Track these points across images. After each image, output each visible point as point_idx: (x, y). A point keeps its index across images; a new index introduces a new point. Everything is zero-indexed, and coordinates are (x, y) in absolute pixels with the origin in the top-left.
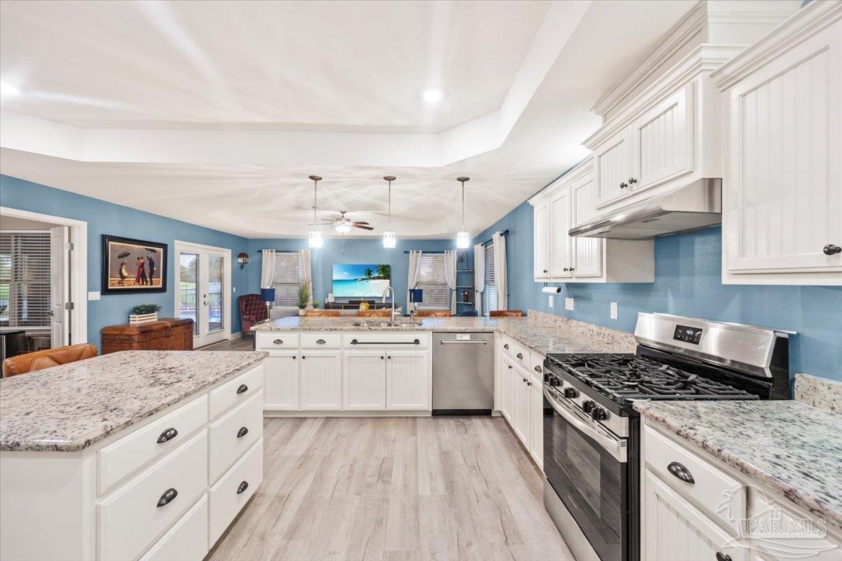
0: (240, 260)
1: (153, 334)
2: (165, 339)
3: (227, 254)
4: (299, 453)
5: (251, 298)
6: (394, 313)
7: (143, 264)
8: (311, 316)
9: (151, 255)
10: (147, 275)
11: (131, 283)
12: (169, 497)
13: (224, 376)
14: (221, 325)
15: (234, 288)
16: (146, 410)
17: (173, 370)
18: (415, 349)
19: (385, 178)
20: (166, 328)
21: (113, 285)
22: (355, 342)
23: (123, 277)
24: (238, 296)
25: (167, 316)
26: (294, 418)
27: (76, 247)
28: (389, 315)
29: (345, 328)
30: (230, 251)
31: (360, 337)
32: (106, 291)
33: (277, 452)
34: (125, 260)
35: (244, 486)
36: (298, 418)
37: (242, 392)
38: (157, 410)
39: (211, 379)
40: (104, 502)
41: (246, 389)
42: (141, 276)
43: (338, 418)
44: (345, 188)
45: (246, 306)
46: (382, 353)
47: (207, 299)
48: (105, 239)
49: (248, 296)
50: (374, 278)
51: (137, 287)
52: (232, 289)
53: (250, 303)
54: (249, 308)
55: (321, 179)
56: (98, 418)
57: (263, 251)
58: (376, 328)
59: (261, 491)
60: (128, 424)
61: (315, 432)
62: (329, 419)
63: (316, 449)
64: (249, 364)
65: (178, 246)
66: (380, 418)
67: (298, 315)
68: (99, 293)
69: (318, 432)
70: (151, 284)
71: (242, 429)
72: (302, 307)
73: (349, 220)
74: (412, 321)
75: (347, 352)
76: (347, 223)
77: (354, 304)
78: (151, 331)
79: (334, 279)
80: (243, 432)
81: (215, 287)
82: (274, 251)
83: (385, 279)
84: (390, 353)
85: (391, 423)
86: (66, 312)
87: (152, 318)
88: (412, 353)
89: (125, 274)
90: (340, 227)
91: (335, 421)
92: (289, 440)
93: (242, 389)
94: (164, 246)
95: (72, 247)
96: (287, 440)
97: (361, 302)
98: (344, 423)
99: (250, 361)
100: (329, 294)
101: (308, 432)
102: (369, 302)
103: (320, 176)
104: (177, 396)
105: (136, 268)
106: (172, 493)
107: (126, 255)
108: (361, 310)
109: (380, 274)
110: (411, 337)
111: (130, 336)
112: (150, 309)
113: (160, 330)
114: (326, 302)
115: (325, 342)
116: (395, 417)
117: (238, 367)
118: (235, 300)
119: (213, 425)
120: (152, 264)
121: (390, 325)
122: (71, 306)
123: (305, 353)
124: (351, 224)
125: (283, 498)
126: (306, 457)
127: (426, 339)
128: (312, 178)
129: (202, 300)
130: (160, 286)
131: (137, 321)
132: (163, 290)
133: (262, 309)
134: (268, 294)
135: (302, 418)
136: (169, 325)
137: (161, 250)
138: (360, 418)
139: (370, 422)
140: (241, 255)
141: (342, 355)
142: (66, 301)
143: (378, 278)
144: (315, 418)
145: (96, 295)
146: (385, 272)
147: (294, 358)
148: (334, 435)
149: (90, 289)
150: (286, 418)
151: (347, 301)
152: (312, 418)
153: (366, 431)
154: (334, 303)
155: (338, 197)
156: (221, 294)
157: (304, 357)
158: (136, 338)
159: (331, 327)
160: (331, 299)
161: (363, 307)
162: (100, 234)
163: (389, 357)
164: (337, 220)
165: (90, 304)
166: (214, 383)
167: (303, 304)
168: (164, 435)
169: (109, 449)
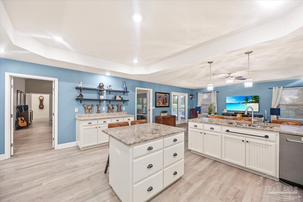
0: (191, 97)
1: (165, 119)
2: (168, 121)
3: (186, 95)
4: (200, 170)
5: (194, 110)
6: (253, 120)
7: (164, 99)
8: (211, 118)
9: (166, 97)
10: (165, 102)
11: (161, 104)
12: (150, 166)
13: (168, 135)
14: (184, 118)
15: (189, 106)
16: (144, 140)
17: (157, 130)
18: (266, 141)
19: (245, 53)
20: (169, 118)
21: (157, 105)
22: (228, 131)
23: (159, 103)
24: (190, 109)
25: (169, 114)
26: (202, 156)
27: (150, 96)
28: (251, 120)
29: (223, 124)
30: (187, 94)
31: (231, 129)
32: (156, 107)
33: (192, 166)
34: (160, 98)
35: (175, 173)
36: (203, 156)
37: (175, 141)
38: (147, 140)
39: (164, 135)
40: (135, 161)
41: (177, 140)
42: (164, 103)
43: (220, 162)
44: (225, 63)
45: (192, 112)
46: (243, 139)
47: (180, 110)
48: (156, 93)
49: (193, 109)
50: (249, 103)
51: (163, 105)
52: (188, 107)
53: (194, 111)
54: (193, 113)
55: (213, 62)
56: (135, 139)
57: (198, 93)
58: (240, 126)
59: (184, 178)
60: (139, 142)
61: (208, 164)
62: (216, 161)
63: (207, 171)
64: (178, 132)
65: (173, 93)
66: (242, 170)
67: (208, 117)
68: (155, 107)
69: (209, 165)
70: (166, 105)
71: (175, 154)
72: (210, 114)
73: (233, 77)
74: (266, 125)
75: (224, 135)
76: (232, 78)
77: (235, 114)
78: (165, 118)
79: (227, 103)
80: (175, 155)
81: (183, 106)
82: (202, 93)
83: (256, 103)
84: (247, 139)
85: (249, 174)
86: (149, 111)
87: (166, 114)
88: (264, 142)
89: (160, 102)
90: (228, 80)
91: (218, 163)
92: (197, 164)
93: (175, 140)
94: (169, 94)
95: (150, 95)
96: (197, 163)
97: (238, 113)
98: (222, 165)
99: (179, 131)
100: (225, 109)
101: (205, 164)
102: (242, 113)
103: (212, 61)
104: (153, 138)
105: (162, 100)
106: (151, 165)
107: (160, 97)
108: (237, 117)
109: (253, 100)
110: (263, 134)
111: (160, 119)
112: (165, 112)
113: (167, 118)
114: (223, 113)
115: (214, 129)
116: (251, 173)
117: (173, 133)
118: (189, 110)
119: (165, 149)
120: (166, 99)
121: (250, 126)
122: (150, 110)
123: (205, 132)
124: (233, 78)
125: (190, 184)
126: (203, 172)
127: (274, 137)
128: (209, 63)
129: (179, 110)
130: (168, 105)
131: (163, 115)
132: (168, 106)
133: (196, 114)
134: (199, 109)
135: (204, 157)
136: (169, 117)
137: (168, 95)
138: (231, 166)
139: (236, 170)
140: (191, 95)
141: (222, 136)
142: (149, 109)
143: (252, 102)
144: (210, 159)
145: (154, 108)
146: (256, 99)
147: (201, 133)
148: (216, 169)
149: (153, 106)
150: (199, 155)
151: (234, 113)
152: (208, 158)
153: (233, 173)
154: (227, 113)
155: (223, 68)
156: (185, 108)
157: (205, 134)
158: (162, 119)
159: (217, 123)
160: (225, 111)
161: (239, 116)
162: (155, 92)
163: (247, 142)
164: (226, 78)
165: (153, 110)
166: (165, 136)
167: (210, 113)
168: (149, 148)
169: (136, 147)
